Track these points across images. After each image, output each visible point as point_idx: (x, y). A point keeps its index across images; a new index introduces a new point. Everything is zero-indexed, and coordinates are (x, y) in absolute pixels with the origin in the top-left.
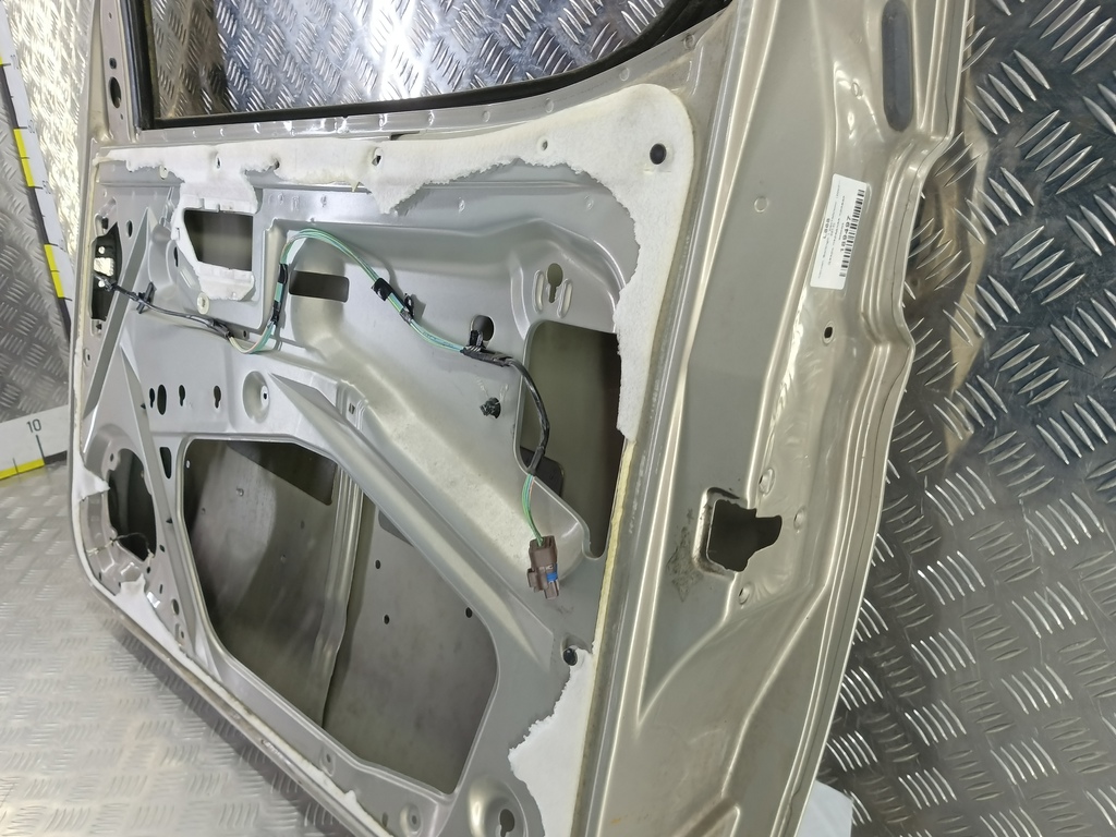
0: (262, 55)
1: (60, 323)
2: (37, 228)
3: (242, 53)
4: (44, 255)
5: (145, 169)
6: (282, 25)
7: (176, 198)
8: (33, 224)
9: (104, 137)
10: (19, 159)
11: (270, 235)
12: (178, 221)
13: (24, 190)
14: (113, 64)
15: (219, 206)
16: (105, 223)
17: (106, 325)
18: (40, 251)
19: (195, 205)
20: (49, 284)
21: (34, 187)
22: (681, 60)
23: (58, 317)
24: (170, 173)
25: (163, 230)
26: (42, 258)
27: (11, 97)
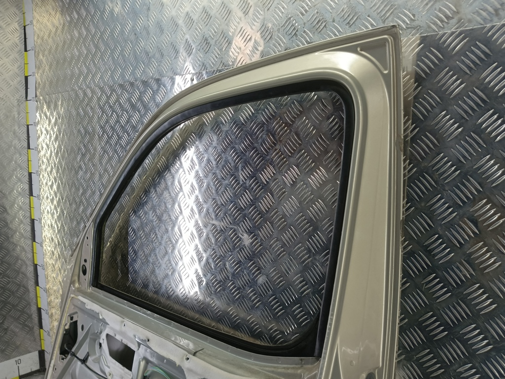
0: (145, 271)
1: (37, 317)
2: (35, 279)
3: (137, 266)
4: (36, 290)
5: (93, 311)
6: (155, 266)
7: (105, 328)
8: (33, 278)
9: (77, 285)
10: (33, 253)
11: (141, 362)
12: (103, 336)
13: (32, 264)
14: (85, 261)
15: (122, 340)
16: (72, 318)
17: (66, 361)
18: (34, 288)
19: (112, 334)
20: (35, 302)
21: (37, 264)
22: (299, 371)
23: (36, 315)
24: (103, 318)
25: (97, 335)
26: (34, 291)
27: (35, 231)
